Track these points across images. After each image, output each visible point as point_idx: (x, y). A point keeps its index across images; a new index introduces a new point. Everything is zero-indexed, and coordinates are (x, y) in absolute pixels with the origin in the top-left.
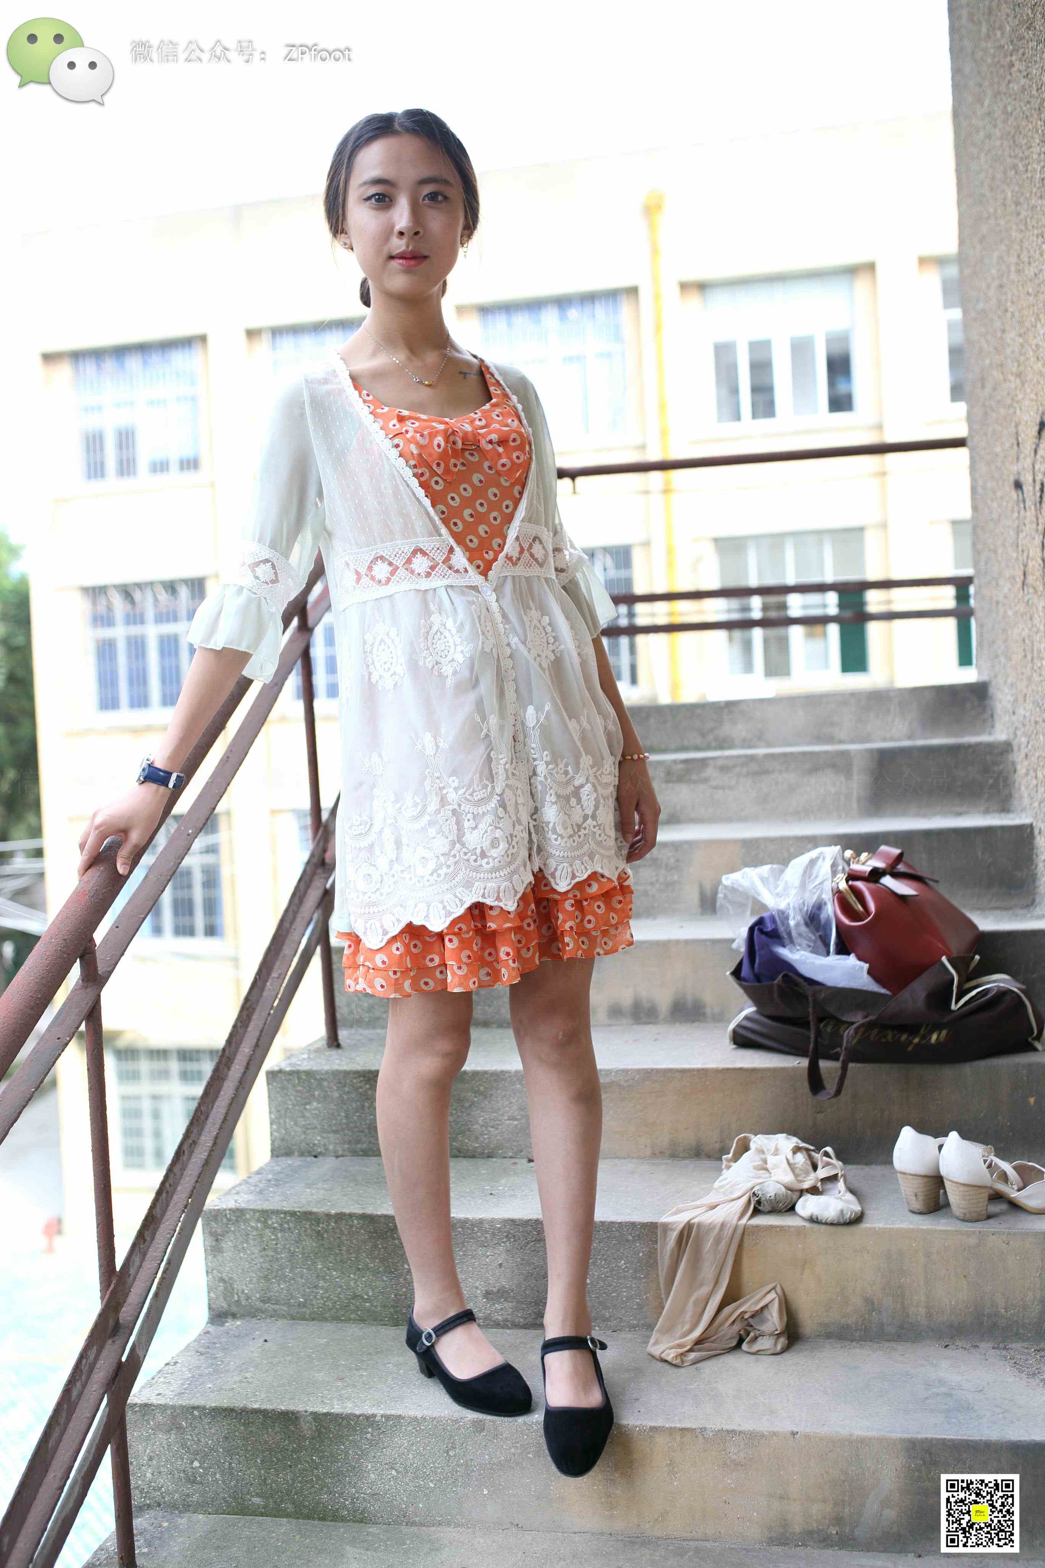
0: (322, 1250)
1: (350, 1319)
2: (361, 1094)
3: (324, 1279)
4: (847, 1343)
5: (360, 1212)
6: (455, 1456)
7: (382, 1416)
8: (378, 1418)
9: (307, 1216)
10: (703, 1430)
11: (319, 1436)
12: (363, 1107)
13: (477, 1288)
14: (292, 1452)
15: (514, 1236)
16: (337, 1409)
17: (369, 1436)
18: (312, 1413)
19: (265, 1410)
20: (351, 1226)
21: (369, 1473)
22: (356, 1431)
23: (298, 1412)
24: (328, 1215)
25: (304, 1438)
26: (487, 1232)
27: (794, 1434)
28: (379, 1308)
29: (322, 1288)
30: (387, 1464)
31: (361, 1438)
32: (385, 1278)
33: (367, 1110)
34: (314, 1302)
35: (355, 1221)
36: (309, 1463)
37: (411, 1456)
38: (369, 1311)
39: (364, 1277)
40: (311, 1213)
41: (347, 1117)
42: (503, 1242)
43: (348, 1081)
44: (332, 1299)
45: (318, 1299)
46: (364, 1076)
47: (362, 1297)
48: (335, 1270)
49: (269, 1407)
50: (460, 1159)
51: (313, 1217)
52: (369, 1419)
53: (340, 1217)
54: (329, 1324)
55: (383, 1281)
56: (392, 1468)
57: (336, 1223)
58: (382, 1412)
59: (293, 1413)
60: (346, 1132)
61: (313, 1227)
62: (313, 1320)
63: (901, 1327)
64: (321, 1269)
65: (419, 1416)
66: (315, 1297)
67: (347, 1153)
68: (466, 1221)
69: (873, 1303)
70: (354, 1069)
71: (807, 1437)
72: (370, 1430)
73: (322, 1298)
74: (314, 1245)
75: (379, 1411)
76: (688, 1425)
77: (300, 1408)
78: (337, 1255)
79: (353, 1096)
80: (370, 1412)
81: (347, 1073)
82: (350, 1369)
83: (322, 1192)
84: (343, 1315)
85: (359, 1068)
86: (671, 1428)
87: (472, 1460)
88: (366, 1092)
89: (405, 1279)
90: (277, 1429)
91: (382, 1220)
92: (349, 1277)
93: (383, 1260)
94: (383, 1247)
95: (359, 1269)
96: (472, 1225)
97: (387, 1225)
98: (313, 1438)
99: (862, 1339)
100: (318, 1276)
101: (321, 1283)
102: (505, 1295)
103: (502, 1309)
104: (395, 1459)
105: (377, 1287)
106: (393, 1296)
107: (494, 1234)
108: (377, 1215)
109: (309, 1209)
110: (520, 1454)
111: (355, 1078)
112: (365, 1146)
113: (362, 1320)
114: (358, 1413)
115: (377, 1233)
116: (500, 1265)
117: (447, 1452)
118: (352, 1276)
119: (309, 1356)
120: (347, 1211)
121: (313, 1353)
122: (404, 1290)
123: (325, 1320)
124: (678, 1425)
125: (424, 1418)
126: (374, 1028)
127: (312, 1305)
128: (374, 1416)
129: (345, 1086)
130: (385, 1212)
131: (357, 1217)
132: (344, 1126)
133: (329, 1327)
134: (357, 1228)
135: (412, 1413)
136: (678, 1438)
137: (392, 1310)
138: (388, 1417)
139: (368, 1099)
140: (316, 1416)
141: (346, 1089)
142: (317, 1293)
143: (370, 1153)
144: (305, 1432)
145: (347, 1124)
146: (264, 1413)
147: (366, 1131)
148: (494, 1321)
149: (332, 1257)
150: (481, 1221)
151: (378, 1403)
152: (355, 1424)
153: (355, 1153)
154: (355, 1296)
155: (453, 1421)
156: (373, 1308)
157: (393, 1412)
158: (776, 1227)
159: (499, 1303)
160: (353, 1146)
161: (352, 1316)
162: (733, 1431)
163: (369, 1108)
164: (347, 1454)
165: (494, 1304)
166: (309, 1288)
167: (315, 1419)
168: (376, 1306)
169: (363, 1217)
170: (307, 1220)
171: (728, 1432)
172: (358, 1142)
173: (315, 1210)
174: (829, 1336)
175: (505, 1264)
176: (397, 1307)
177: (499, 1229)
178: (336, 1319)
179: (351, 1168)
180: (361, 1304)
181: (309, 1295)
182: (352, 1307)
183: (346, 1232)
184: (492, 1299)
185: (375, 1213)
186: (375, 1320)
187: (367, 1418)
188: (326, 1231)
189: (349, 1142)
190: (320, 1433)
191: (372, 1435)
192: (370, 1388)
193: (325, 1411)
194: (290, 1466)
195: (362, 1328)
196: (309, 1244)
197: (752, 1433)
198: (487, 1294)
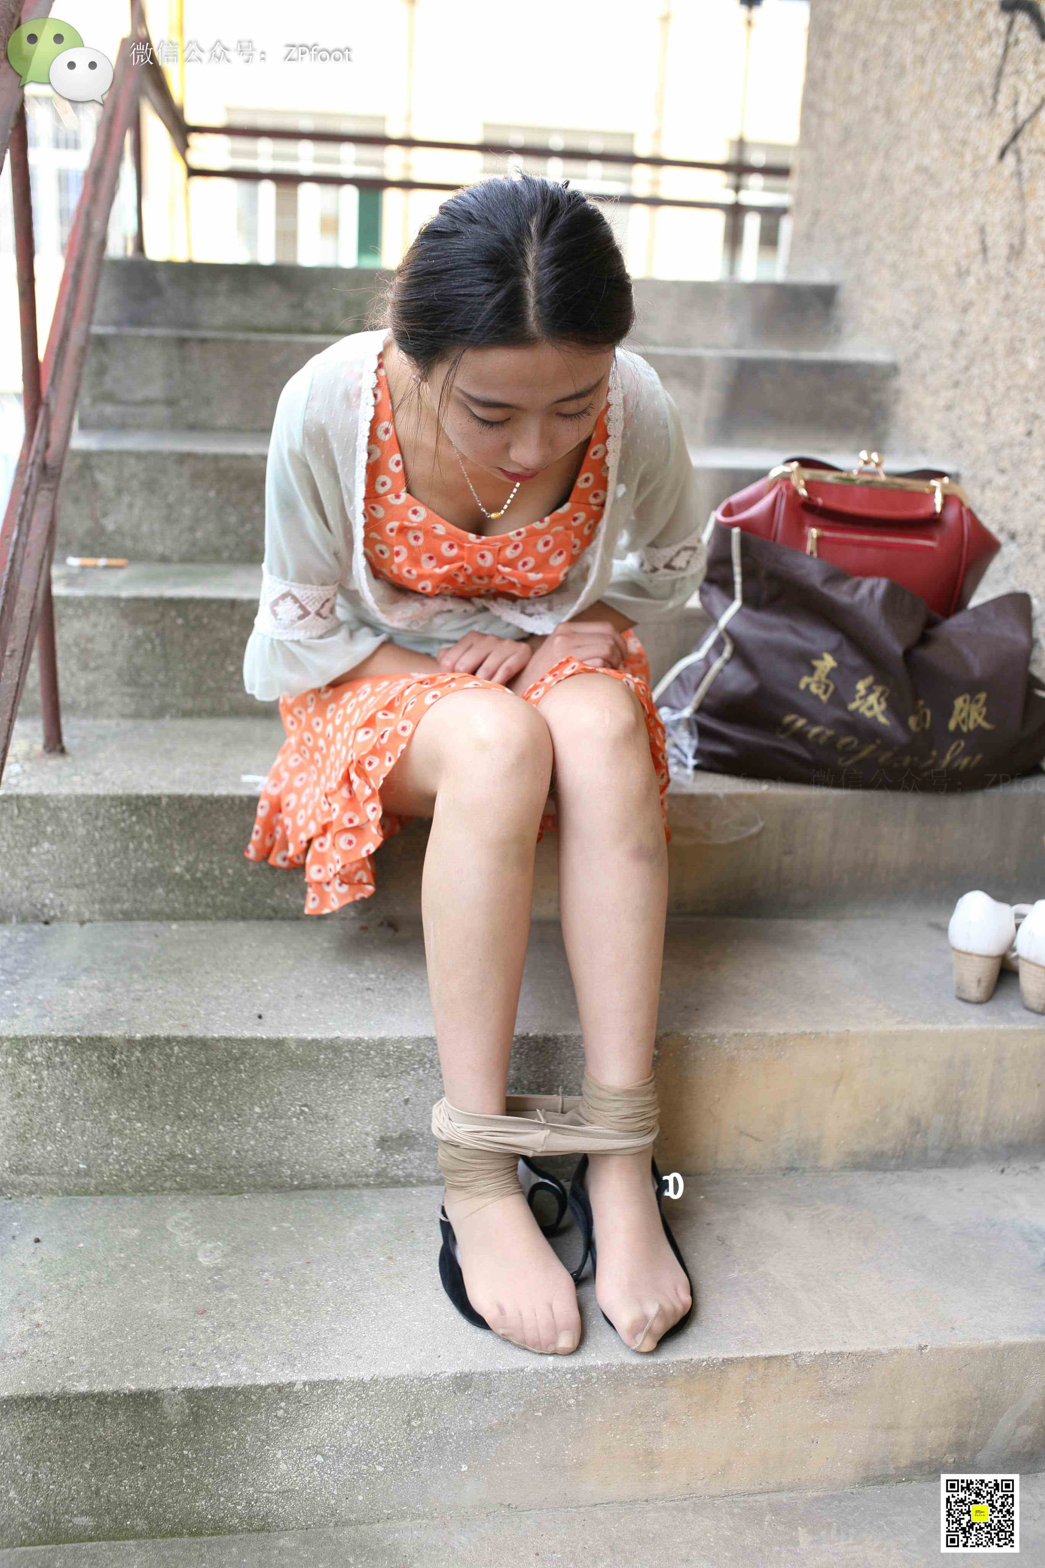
0: (119, 1092)
1: (163, 1190)
2: (122, 830)
3: (120, 1133)
4: (880, 1175)
5: (184, 1033)
6: (420, 1426)
7: (305, 1384)
8: (298, 1387)
9: (95, 1043)
10: (797, 1356)
11: (195, 1421)
12: (126, 848)
13: (367, 1134)
14: (147, 1447)
15: (431, 1061)
16: (225, 1380)
17: (280, 1413)
18: (183, 1391)
19: (102, 1393)
20: (169, 1056)
21: (277, 1463)
22: (259, 1408)
23: (160, 1391)
24: (131, 1042)
25: (169, 1426)
26: (389, 1056)
27: (921, 1348)
28: (211, 1170)
29: (118, 1147)
30: (309, 1448)
31: (267, 1418)
32: (221, 1128)
33: (131, 854)
34: (104, 1168)
35: (176, 1049)
36: (175, 1460)
37: (349, 1433)
38: (194, 1175)
39: (188, 1128)
40: (100, 1039)
41: (99, 864)
42: (414, 1069)
43: (102, 811)
44: (132, 1163)
45: (110, 1164)
46: (129, 804)
47: (183, 1157)
48: (139, 1120)
49: (108, 1388)
50: (276, 923)
51: (104, 1044)
52: (283, 1391)
53: (149, 1043)
54: (128, 1199)
55: (219, 1131)
56: (317, 1453)
57: (143, 1051)
58: (305, 1378)
59: (150, 1393)
60: (97, 886)
61: (104, 1060)
62: (102, 1193)
63: (949, 1150)
64: (115, 1121)
65: (367, 1378)
66: (106, 1161)
67: (97, 917)
68: (359, 1042)
69: (919, 1124)
70: (111, 793)
71: (940, 1351)
72: (283, 1404)
73: (118, 1162)
74: (106, 1085)
75: (298, 1377)
76: (777, 1352)
77: (161, 1383)
78: (143, 1098)
79: (110, 832)
80: (283, 1378)
81: (99, 800)
82: (207, 1290)
83: (97, 995)
84: (151, 1185)
85: (120, 792)
86: (753, 1358)
87: (447, 1429)
88: (130, 827)
89: (255, 1128)
90: (121, 1417)
91: (222, 1045)
92: (163, 1129)
93: (219, 1102)
94: (221, 1084)
95: (180, 1117)
96: (368, 1047)
97: (229, 1053)
98: (185, 1425)
99: (898, 1168)
100: (111, 1131)
101: (116, 1140)
102: (412, 1141)
103: (404, 1161)
104: (323, 1440)
105: (208, 1141)
106: (234, 1152)
107: (400, 1059)
108: (213, 1039)
109: (96, 1032)
110: (524, 1413)
111: (115, 807)
112: (126, 906)
113: (183, 1189)
114: (263, 1382)
115: (211, 1065)
116: (407, 1101)
117: (409, 1422)
118: (168, 1127)
119: (125, 1267)
120: (162, 1033)
121: (128, 1258)
122: (252, 1143)
123: (124, 1192)
124: (763, 1353)
125: (375, 1381)
126: (95, 717)
127: (101, 1172)
128: (292, 1384)
129: (97, 818)
130: (225, 1033)
131: (178, 1042)
132: (95, 878)
133: (131, 1204)
134: (177, 1057)
135: (352, 1374)
136: (761, 1369)
137: (232, 1172)
138: (314, 1385)
139: (133, 837)
140: (191, 1394)
141: (100, 823)
142: (108, 1156)
143: (135, 916)
144: (172, 1418)
145: (99, 875)
146: (101, 1399)
147: (130, 884)
148: (392, 1178)
149: (136, 1102)
150: (382, 1042)
151: (290, 1361)
152: (259, 1398)
153: (109, 916)
154: (172, 1156)
155: (419, 1379)
156: (201, 1171)
157: (324, 1376)
158: (811, 1033)
159: (400, 1152)
160: (108, 907)
161: (168, 1184)
162: (841, 1354)
163: (135, 851)
164: (242, 1440)
165: (391, 1154)
166: (95, 1148)
167: (189, 1399)
168: (206, 1168)
169: (190, 1041)
170: (95, 1048)
171: (833, 1355)
172: (116, 899)
173: (106, 1033)
174: (857, 1166)
175: (414, 1100)
176: (240, 1166)
177: (409, 1051)
178: (141, 1190)
179: (116, 944)
180: (181, 1167)
181: (95, 1159)
182: (167, 1171)
183: (160, 1065)
184: (390, 1148)
185: (209, 1035)
186: (204, 1187)
187: (280, 1389)
188: (126, 1065)
189: (102, 901)
190: (196, 1417)
191: (286, 1411)
192: (259, 1327)
193: (207, 1385)
194: (143, 1468)
195: (184, 1202)
196: (97, 1084)
197: (867, 1353)
198: (383, 1143)
